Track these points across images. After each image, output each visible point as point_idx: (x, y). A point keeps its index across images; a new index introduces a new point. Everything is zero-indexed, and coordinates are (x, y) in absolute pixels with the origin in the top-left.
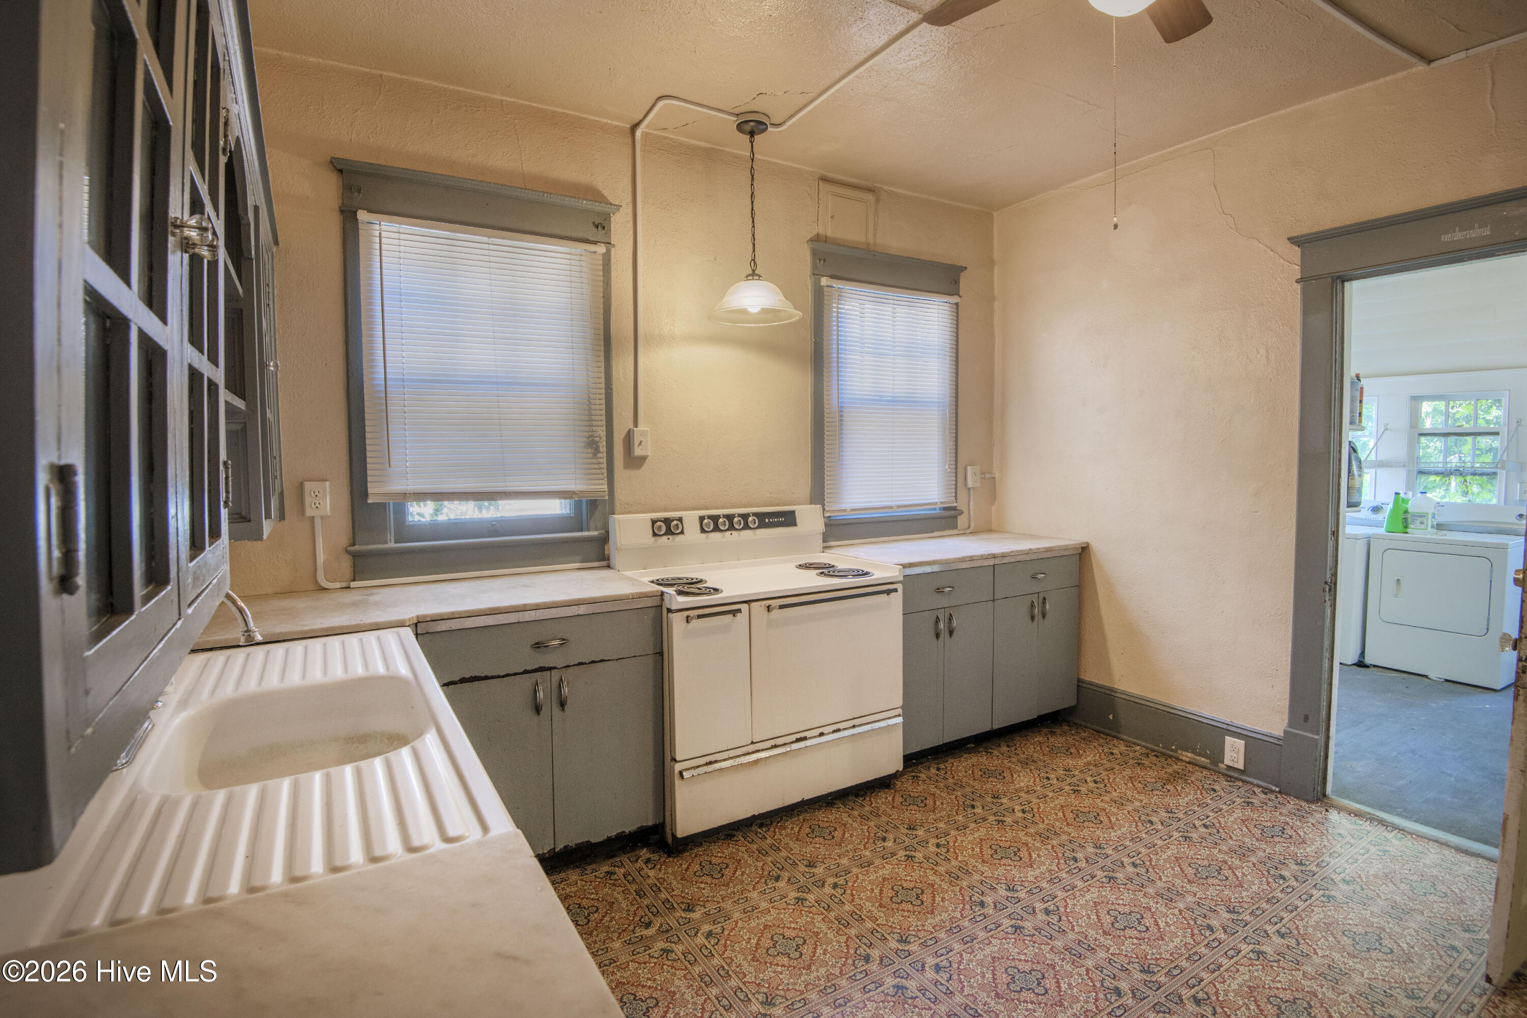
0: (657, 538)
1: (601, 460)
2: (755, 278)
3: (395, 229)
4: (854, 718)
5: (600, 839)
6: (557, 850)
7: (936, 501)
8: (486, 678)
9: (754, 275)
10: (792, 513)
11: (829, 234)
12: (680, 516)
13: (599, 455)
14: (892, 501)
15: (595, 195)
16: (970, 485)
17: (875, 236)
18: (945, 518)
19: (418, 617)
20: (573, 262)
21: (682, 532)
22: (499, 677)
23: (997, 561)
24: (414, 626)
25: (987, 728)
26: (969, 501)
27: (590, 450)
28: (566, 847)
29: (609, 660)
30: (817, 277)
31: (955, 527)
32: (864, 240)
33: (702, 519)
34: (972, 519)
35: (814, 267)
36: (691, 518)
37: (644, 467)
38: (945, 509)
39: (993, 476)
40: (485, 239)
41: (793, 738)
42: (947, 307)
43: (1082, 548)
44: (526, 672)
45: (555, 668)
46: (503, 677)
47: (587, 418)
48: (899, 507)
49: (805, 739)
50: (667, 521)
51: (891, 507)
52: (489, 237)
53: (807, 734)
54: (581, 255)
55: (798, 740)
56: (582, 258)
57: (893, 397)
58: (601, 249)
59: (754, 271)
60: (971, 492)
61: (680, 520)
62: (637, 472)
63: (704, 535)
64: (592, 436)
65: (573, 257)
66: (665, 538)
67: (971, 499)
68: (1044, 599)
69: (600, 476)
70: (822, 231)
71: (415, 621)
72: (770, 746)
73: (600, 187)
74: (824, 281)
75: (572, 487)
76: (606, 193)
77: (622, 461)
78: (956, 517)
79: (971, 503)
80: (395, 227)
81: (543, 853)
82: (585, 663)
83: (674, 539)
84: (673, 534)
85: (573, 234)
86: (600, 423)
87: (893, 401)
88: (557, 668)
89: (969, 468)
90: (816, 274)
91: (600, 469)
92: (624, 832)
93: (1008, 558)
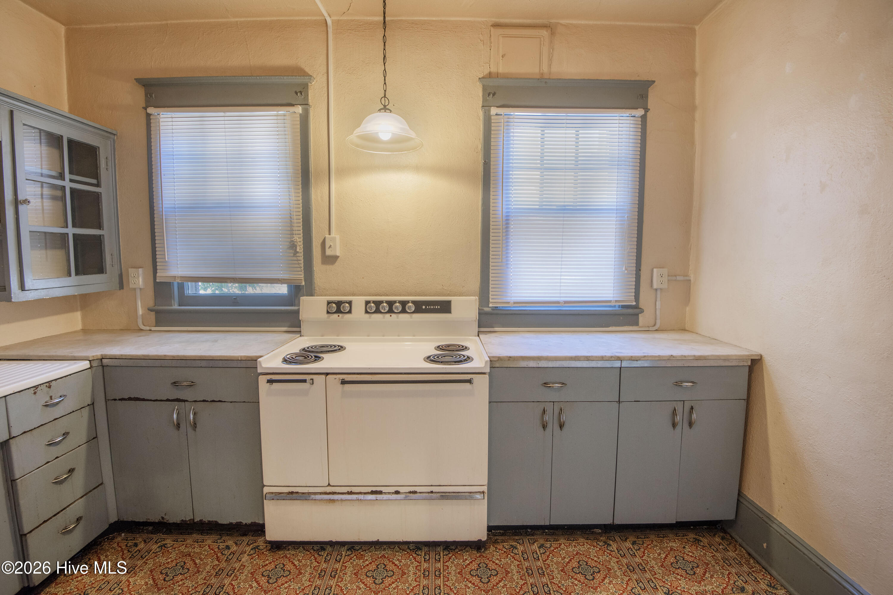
0: (330, 315)
1: (299, 258)
2: (387, 111)
3: (170, 116)
4: (432, 486)
5: (225, 522)
6: (195, 521)
7: (612, 299)
8: (144, 400)
9: (385, 108)
10: (449, 303)
11: (501, 70)
12: (350, 300)
13: (298, 255)
14: (560, 297)
15: (300, 72)
16: (655, 286)
17: (550, 66)
18: (623, 315)
19: (102, 355)
20: (279, 121)
21: (350, 312)
22: (151, 400)
23: (625, 364)
24: (100, 360)
25: (609, 521)
26: (656, 301)
27: (291, 251)
28: (201, 520)
29: (225, 402)
30: (487, 108)
31: (637, 324)
32: (537, 71)
33: (367, 303)
34: (658, 317)
35: (484, 100)
36: (359, 302)
37: (337, 264)
38: (623, 307)
39: (687, 278)
40: (222, 114)
41: (369, 489)
42: (631, 121)
43: (752, 360)
44: (168, 400)
45: (187, 401)
46: (154, 401)
47: (289, 228)
48: (566, 302)
49: (380, 493)
50: (339, 304)
51: (558, 302)
52: (224, 112)
53: (384, 489)
54: (285, 116)
55: (373, 493)
56: (285, 117)
57: (564, 206)
58: (299, 109)
59: (385, 106)
60: (659, 292)
61: (350, 303)
62: (331, 266)
63: (367, 315)
64: (292, 241)
65: (279, 117)
66: (336, 316)
67: (658, 299)
68: (692, 408)
69: (299, 269)
70: (493, 70)
71: (100, 357)
72: (346, 491)
73: (303, 66)
74: (494, 111)
75: (286, 276)
76: (307, 70)
77: (320, 259)
78: (637, 315)
79: (658, 303)
80: (170, 115)
81: (186, 520)
82: (208, 401)
83: (342, 317)
84: (342, 312)
85: (279, 102)
86: (299, 232)
87: (564, 210)
88: (188, 401)
89: (655, 270)
90: (486, 106)
91: (299, 264)
92: (241, 522)
93: (639, 362)
